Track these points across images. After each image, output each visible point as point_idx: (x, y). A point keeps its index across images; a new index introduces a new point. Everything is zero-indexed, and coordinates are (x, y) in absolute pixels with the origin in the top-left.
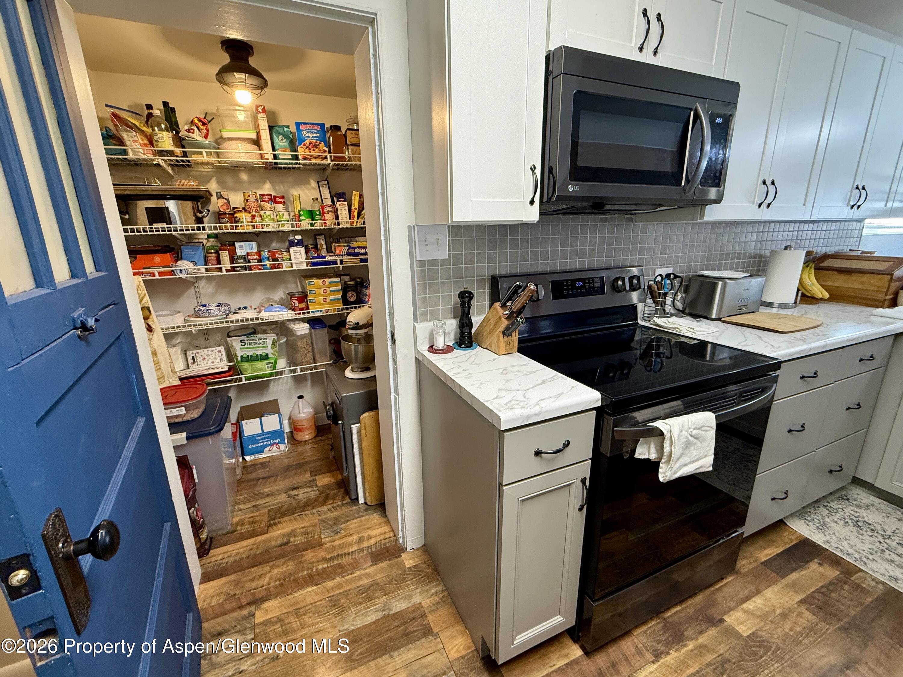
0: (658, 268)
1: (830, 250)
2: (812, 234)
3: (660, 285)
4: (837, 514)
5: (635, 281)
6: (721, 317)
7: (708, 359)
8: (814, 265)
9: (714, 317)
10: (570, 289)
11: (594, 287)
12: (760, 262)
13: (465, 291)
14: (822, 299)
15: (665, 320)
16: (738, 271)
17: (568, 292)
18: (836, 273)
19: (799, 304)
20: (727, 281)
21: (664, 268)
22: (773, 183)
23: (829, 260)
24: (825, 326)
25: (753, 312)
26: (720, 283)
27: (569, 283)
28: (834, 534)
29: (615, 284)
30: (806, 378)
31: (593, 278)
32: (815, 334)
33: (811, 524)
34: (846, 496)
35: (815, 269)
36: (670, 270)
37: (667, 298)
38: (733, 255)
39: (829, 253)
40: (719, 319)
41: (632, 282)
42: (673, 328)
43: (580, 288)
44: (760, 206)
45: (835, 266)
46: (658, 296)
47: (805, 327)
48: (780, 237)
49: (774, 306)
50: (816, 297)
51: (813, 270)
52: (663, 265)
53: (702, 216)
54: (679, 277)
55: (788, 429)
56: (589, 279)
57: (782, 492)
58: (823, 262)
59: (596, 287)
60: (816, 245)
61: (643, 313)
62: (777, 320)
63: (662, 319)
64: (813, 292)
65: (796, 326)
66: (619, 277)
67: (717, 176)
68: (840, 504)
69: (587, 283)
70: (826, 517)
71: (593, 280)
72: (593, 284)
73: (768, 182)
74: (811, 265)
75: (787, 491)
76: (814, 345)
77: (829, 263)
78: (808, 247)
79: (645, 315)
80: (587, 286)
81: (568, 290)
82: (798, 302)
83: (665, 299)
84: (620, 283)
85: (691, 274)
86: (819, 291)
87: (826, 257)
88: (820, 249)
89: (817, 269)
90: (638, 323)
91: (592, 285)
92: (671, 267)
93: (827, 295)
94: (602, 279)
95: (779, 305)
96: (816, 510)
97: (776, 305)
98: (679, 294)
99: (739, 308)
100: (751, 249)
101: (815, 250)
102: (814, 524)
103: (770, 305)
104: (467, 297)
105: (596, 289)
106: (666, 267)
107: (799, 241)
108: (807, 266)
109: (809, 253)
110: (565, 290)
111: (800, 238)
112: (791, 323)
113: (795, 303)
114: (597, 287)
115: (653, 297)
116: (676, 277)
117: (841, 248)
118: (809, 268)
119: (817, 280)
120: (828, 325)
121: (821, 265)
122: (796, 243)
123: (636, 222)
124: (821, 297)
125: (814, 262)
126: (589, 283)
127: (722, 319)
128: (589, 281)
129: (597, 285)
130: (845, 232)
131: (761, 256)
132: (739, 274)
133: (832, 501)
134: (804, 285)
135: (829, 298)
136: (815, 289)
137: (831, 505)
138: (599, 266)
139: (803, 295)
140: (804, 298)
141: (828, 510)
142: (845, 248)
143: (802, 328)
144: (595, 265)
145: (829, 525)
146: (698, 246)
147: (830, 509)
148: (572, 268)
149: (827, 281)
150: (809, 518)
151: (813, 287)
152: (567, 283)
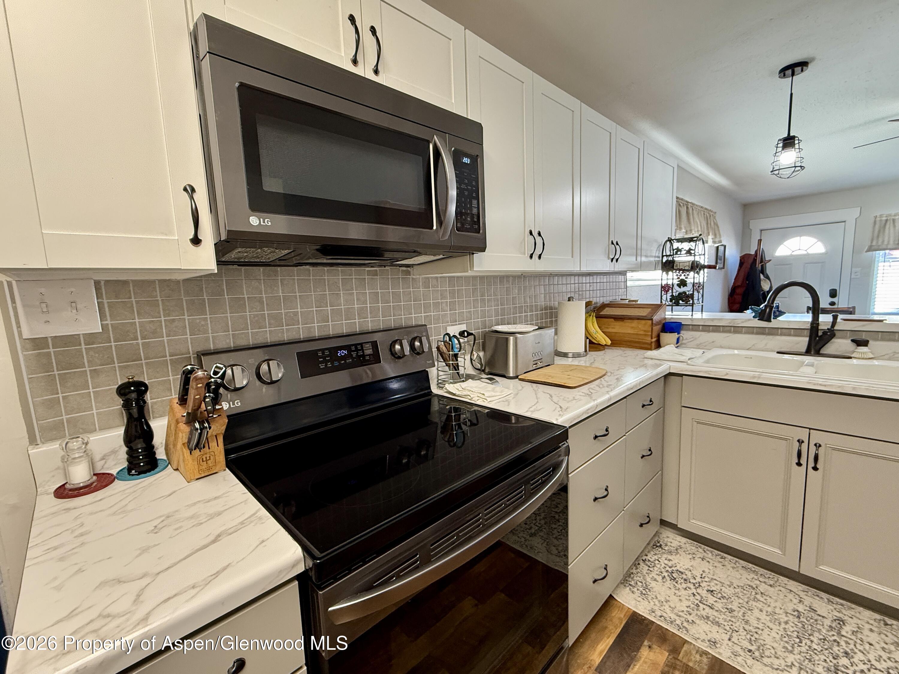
0: (449, 325)
1: (607, 300)
2: (590, 286)
3: (449, 344)
4: (655, 568)
5: (417, 344)
6: (518, 374)
7: (513, 421)
8: (594, 315)
9: (511, 375)
10: (328, 361)
11: (364, 356)
12: (551, 313)
13: (129, 382)
14: (606, 345)
15: (457, 385)
16: (528, 324)
17: (326, 365)
18: (613, 320)
19: (589, 351)
20: (518, 335)
21: (456, 325)
22: (539, 234)
23: (607, 309)
24: (609, 374)
25: (549, 365)
26: (511, 338)
27: (327, 353)
28: (657, 598)
29: (393, 350)
30: (599, 438)
31: (361, 344)
32: (601, 386)
33: (635, 590)
34: (659, 542)
35: (596, 317)
36: (463, 327)
37: (459, 359)
38: (526, 308)
39: (606, 303)
40: (517, 377)
41: (414, 344)
42: (465, 395)
43: (343, 358)
44: (531, 257)
45: (612, 314)
46: (448, 359)
47: (592, 379)
48: (564, 289)
49: (569, 356)
50: (601, 344)
51: (594, 318)
52: (454, 322)
53: (472, 266)
54: (472, 334)
55: (593, 498)
56: (356, 345)
57: (602, 567)
58: (602, 311)
59: (367, 355)
60: (595, 295)
61: (437, 380)
62: (568, 373)
63: (455, 385)
64: (598, 339)
65: (584, 378)
66: (397, 340)
67: (475, 222)
68: (655, 554)
69: (354, 351)
70: (647, 575)
71: (362, 347)
72: (363, 352)
73: (535, 234)
74: (592, 314)
75: (606, 565)
76: (600, 400)
77: (607, 311)
78: (589, 298)
79: (440, 381)
80: (354, 354)
81: (326, 362)
82: (588, 350)
83: (457, 360)
84: (398, 347)
85: (487, 329)
86: (603, 339)
87: (604, 306)
88: (599, 300)
89: (598, 317)
90: (431, 392)
91: (360, 353)
92: (464, 323)
93: (609, 342)
94: (374, 345)
95: (573, 355)
96: (637, 569)
97: (570, 355)
98: (474, 353)
99: (535, 362)
100: (541, 302)
101: (594, 300)
102: (638, 590)
103: (565, 355)
104: (133, 391)
105: (367, 358)
106: (459, 324)
107: (581, 293)
108: (590, 316)
109: (588, 304)
110: (321, 362)
111: (581, 289)
112: (580, 375)
113: (586, 351)
114: (369, 355)
115: (445, 360)
116: (469, 334)
117: (614, 298)
118: (591, 317)
119: (599, 327)
120: (611, 373)
121: (601, 313)
122: (579, 295)
123: (414, 275)
124: (605, 343)
125: (594, 311)
126: (357, 350)
127: (519, 377)
128: (356, 348)
129: (369, 351)
130: (615, 283)
131: (551, 308)
132: (530, 328)
133: (649, 552)
134: (589, 332)
135: (611, 344)
136: (599, 336)
137: (648, 558)
138: (375, 328)
139: (591, 342)
140: (592, 345)
141: (647, 565)
142: (617, 297)
143: (590, 380)
144: (370, 327)
145: (651, 586)
146: (489, 300)
147: (649, 564)
148: (335, 333)
149: (607, 328)
150: (632, 583)
151: (598, 334)
152: (323, 353)
